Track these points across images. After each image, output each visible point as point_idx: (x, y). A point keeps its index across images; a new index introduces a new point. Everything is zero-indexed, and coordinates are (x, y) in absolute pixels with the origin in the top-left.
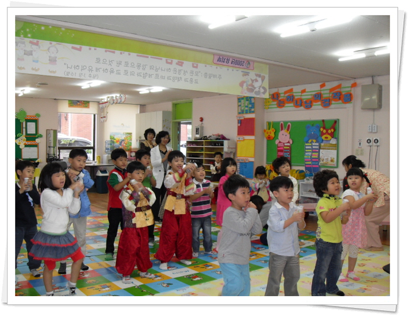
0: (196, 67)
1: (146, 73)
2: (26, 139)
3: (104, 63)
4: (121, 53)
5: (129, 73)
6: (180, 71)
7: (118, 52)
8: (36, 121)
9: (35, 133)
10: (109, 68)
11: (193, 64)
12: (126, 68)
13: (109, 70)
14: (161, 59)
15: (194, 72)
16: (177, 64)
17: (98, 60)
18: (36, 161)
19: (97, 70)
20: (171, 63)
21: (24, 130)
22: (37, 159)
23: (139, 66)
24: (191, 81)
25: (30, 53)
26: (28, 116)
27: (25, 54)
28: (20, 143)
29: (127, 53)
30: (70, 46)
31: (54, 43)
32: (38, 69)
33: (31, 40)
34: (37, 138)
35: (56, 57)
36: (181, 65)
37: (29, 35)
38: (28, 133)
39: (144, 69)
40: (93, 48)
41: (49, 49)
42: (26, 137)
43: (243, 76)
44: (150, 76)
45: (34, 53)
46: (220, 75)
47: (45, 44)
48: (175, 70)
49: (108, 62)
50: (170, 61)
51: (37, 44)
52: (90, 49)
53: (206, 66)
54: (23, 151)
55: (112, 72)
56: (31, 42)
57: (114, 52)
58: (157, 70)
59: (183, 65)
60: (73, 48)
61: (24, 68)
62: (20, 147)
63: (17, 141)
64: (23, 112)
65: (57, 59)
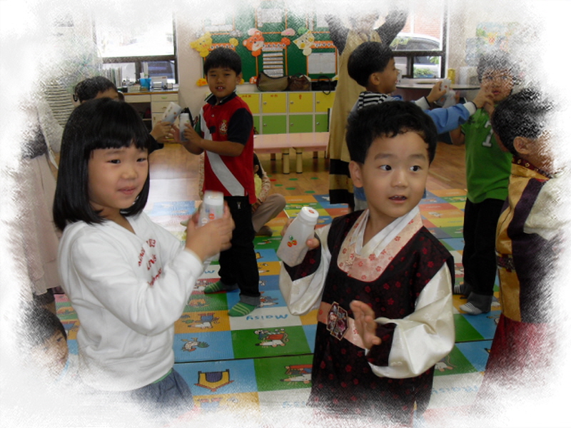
2: (313, 37)
18: (333, 79)
21: (310, 20)
22: (334, 75)
28: (303, 46)
38: (319, 26)
42: (314, 35)
54: (309, 60)
62: (304, 53)
63: (298, 42)
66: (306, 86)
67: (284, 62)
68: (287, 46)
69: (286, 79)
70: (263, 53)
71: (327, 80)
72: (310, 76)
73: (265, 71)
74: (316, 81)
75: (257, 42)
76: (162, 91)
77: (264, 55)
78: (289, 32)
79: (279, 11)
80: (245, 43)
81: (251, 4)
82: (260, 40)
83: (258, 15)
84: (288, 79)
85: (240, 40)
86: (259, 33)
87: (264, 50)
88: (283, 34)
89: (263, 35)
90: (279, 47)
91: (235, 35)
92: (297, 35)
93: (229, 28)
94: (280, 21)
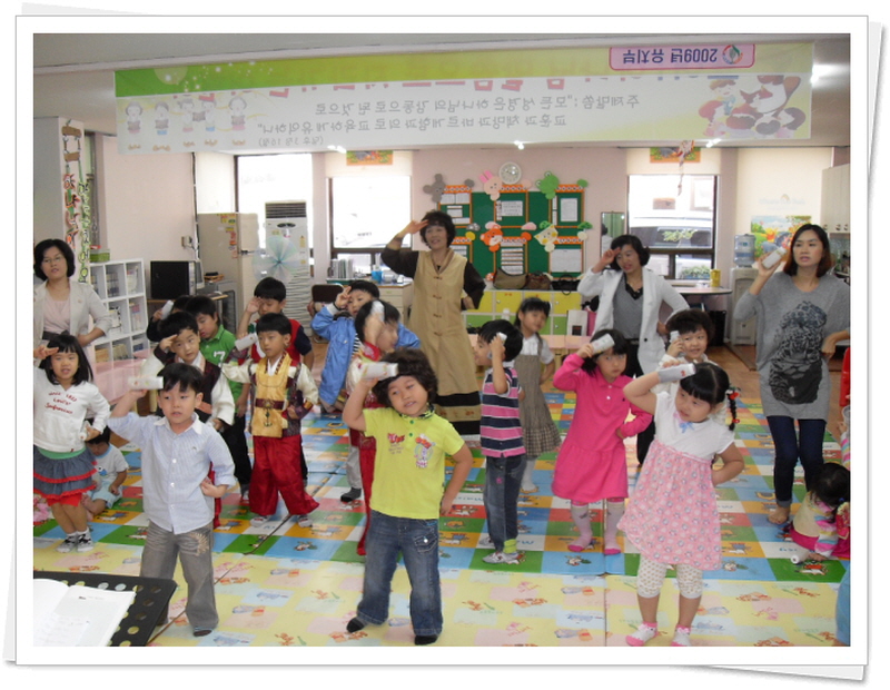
0: (561, 86)
1: (426, 120)
2: (556, 232)
3: (334, 112)
4: (368, 87)
5: (387, 125)
6: (512, 102)
7: (360, 86)
8: (579, 196)
9: (576, 220)
10: (343, 119)
11: (549, 82)
12: (380, 116)
13: (344, 124)
14: (463, 83)
15: (554, 100)
16: (504, 87)
17: (321, 109)
19: (320, 127)
20: (489, 88)
21: (555, 214)
22: (578, 274)
23: (408, 107)
24: (545, 121)
25: (200, 117)
26: (561, 186)
27: (194, 120)
28: (545, 241)
29: (380, 85)
30: (266, 91)
31: (238, 91)
32: (216, 142)
33: (201, 93)
34: (581, 230)
35: (243, 117)
36: (517, 89)
37: (198, 87)
38: (563, 220)
39: (420, 110)
40: (309, 87)
41: (230, 104)
42: (557, 229)
43: (713, 87)
44: (436, 123)
45: (207, 116)
46: (634, 97)
47: (223, 96)
48: (499, 102)
49: (341, 110)
50: (486, 84)
51: (211, 99)
52: (304, 90)
53: (588, 80)
54: (552, 257)
55: (350, 126)
56: (201, 98)
57: (352, 88)
58: (452, 108)
59: (522, 87)
60: (272, 94)
61: (192, 144)
62: (547, 249)
63: (540, 238)
64: (551, 178)
65: (245, 120)
66: (544, 285)
67: (524, 257)
68: (528, 241)
69: (524, 277)
70: (501, 248)
71: (569, 279)
72: (552, 274)
73: (503, 268)
74: (557, 280)
75: (496, 237)
76: (391, 285)
77: (503, 250)
78: (530, 226)
79: (520, 203)
80: (482, 237)
81: (489, 196)
82: (498, 234)
83: (498, 208)
84: (527, 277)
85: (477, 234)
86: (498, 227)
87: (503, 244)
88: (524, 227)
89: (502, 230)
90: (519, 242)
91: (471, 228)
92: (539, 230)
93: (467, 221)
94: (521, 214)
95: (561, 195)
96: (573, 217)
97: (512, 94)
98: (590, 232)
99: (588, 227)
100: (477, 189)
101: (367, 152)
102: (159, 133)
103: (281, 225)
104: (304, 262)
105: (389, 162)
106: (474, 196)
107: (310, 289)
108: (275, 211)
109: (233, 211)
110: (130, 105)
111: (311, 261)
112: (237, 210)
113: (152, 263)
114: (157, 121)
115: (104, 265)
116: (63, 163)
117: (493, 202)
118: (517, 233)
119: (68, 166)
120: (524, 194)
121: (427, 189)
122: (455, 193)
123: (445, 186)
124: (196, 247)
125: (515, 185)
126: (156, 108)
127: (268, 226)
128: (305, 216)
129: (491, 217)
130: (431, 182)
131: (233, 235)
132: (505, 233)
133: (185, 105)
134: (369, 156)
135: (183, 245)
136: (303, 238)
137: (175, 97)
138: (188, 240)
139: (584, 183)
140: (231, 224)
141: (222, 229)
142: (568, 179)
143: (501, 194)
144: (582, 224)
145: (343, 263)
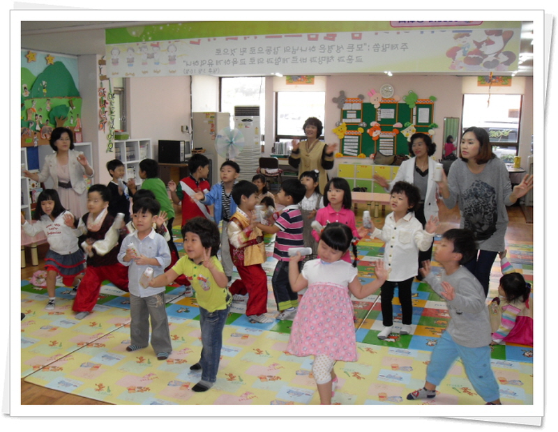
0: (359, 38)
1: (279, 58)
2: (415, 129)
3: (226, 53)
4: (245, 38)
6: (330, 47)
7: (241, 38)
8: (430, 106)
9: (428, 122)
10: (231, 58)
11: (353, 35)
12: (252, 56)
13: (232, 61)
14: (301, 36)
15: (355, 46)
16: (325, 38)
17: (218, 51)
19: (218, 62)
20: (316, 39)
21: (414, 117)
23: (269, 50)
24: (350, 60)
25: (151, 56)
26: (419, 100)
27: (148, 58)
28: (406, 135)
29: (252, 37)
30: (188, 41)
31: (172, 41)
32: (160, 71)
33: (152, 42)
34: (431, 128)
35: (175, 56)
36: (333, 39)
37: (150, 38)
38: (419, 122)
39: (276, 53)
40: (212, 39)
41: (168, 48)
42: (415, 127)
43: (456, 38)
44: (285, 60)
45: (155, 55)
46: (405, 44)
47: (164, 44)
48: (322, 48)
49: (229, 52)
50: (314, 36)
51: (157, 46)
52: (209, 40)
53: (376, 34)
55: (235, 62)
56: (152, 45)
57: (236, 39)
58: (294, 51)
59: (336, 38)
60: (192, 43)
61: (147, 72)
63: (404, 132)
64: (413, 95)
65: (176, 58)
67: (394, 145)
68: (397, 135)
69: (393, 157)
70: (380, 138)
73: (380, 151)
75: (377, 131)
77: (381, 140)
78: (398, 125)
79: (393, 110)
80: (368, 131)
81: (373, 105)
82: (378, 129)
83: (378, 113)
84: (395, 157)
85: (365, 129)
86: (378, 125)
87: (381, 136)
88: (394, 126)
89: (381, 127)
90: (391, 135)
91: (361, 125)
92: (404, 128)
93: (359, 120)
94: (393, 117)
95: (419, 106)
96: (426, 121)
97: (330, 43)
98: (436, 130)
99: (436, 126)
100: (366, 101)
101: (299, 76)
102: (129, 65)
103: (244, 120)
104: (257, 143)
105: (312, 83)
106: (364, 105)
107: (258, 160)
108: (240, 111)
109: (217, 111)
110: (113, 49)
111: (263, 143)
112: (220, 110)
113: (159, 141)
114: (128, 59)
115: (125, 141)
116: (98, 81)
117: (375, 109)
118: (391, 129)
119: (101, 83)
120: (396, 104)
121: (335, 100)
122: (352, 103)
123: (346, 99)
124: (190, 132)
125: (390, 99)
126: (128, 50)
127: (236, 120)
128: (259, 115)
129: (374, 119)
130: (337, 96)
131: (213, 125)
132: (383, 129)
133: (143, 49)
134: (300, 79)
135: (182, 131)
136: (257, 129)
137: (138, 44)
138: (185, 128)
139: (434, 99)
140: (211, 118)
141: (206, 122)
142: (424, 96)
143: (381, 104)
144: (432, 124)
145: (281, 144)
